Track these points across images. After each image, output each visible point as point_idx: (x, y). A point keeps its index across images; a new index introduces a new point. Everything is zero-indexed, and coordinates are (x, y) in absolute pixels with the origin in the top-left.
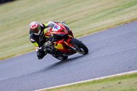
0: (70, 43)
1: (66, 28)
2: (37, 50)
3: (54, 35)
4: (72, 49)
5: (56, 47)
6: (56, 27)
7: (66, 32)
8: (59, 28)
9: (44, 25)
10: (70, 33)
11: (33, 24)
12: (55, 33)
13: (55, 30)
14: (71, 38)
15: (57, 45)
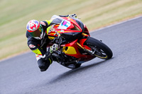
0: (85, 44)
1: (79, 23)
2: (38, 58)
3: (62, 34)
4: (89, 54)
5: (66, 52)
6: (64, 24)
7: (79, 29)
8: (69, 24)
9: (46, 23)
10: (85, 30)
11: (32, 23)
12: (63, 31)
13: (63, 28)
14: (86, 37)
15: (66, 49)
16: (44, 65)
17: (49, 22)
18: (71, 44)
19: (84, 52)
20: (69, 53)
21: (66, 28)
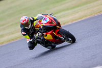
0: (58, 33)
1: (55, 19)
3: (44, 26)
4: (60, 39)
5: (46, 38)
6: (45, 19)
7: (54, 23)
8: (48, 20)
10: (59, 24)
12: (44, 24)
13: (44, 22)
14: (59, 28)
15: (46, 36)
16: (32, 46)
17: (35, 18)
18: (49, 33)
19: (58, 38)
20: (48, 39)
21: (46, 22)
